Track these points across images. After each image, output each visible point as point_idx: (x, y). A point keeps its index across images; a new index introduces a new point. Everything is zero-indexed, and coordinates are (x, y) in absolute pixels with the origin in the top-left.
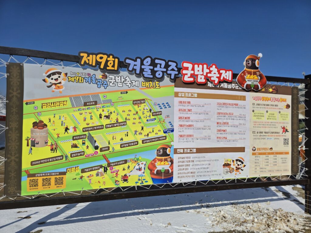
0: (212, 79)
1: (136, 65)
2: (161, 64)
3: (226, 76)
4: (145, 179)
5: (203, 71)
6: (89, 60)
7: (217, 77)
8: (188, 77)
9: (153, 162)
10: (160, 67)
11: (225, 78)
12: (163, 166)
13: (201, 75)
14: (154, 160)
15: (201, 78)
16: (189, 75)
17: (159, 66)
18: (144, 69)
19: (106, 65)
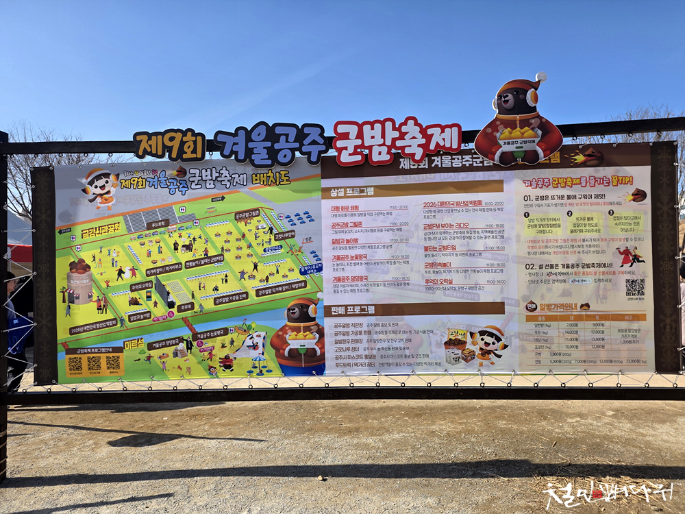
0: (407, 151)
1: (237, 144)
2: (287, 135)
3: (444, 139)
4: (266, 365)
5: (383, 136)
6: (150, 146)
7: (419, 146)
8: (350, 155)
9: (281, 333)
10: (287, 141)
11: (442, 144)
12: (303, 342)
13: (379, 145)
14: (283, 329)
15: (380, 153)
16: (351, 150)
17: (283, 138)
18: (253, 148)
19: (181, 151)
